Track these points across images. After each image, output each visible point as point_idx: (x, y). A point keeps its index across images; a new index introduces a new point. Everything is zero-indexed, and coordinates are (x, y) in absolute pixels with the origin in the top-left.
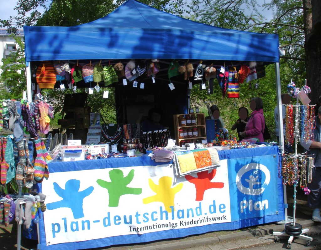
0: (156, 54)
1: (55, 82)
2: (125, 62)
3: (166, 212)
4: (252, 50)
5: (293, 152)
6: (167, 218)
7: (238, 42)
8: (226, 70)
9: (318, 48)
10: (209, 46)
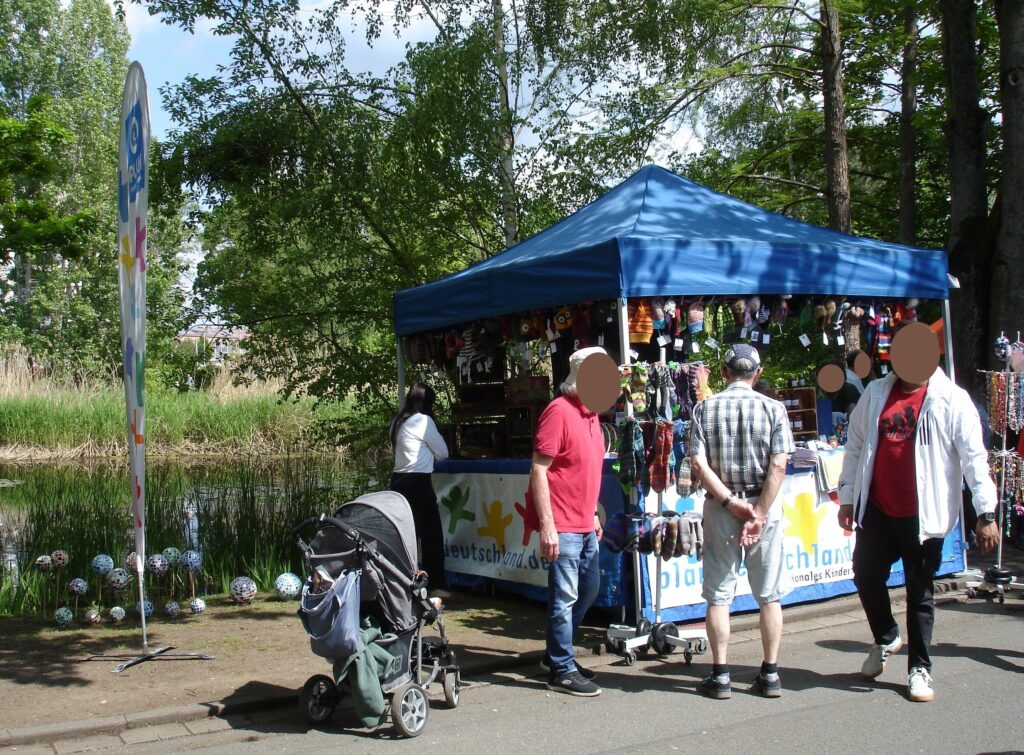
0: (789, 285)
1: (651, 332)
2: (747, 298)
3: (806, 555)
4: (914, 280)
5: (1000, 448)
6: (807, 565)
7: (895, 265)
8: (876, 312)
9: (972, 267)
10: (859, 272)
